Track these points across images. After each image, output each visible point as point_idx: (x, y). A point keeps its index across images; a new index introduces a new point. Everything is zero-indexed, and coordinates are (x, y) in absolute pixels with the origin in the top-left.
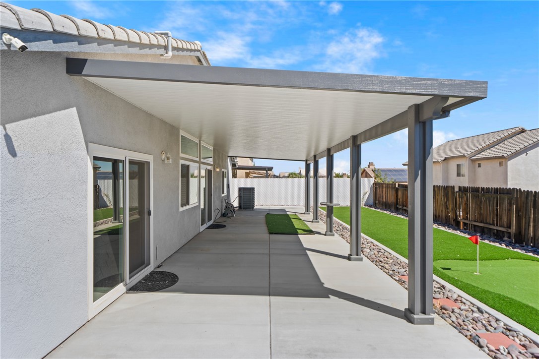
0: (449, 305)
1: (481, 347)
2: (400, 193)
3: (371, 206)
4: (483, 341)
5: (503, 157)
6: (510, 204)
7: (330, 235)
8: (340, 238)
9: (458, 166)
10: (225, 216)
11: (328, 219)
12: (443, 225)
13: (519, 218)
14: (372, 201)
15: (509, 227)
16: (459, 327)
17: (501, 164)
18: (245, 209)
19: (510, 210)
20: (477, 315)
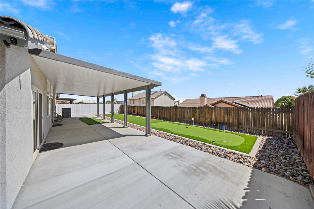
0: (152, 132)
1: (160, 137)
2: (130, 109)
3: (120, 113)
4: (160, 136)
5: (153, 98)
6: (158, 110)
7: (113, 123)
8: (116, 123)
9: (143, 100)
10: (57, 121)
11: (112, 117)
12: (143, 117)
13: (160, 113)
14: (120, 112)
15: (158, 115)
16: (156, 135)
17: (153, 100)
18: (66, 117)
19: (158, 111)
20: (158, 132)
